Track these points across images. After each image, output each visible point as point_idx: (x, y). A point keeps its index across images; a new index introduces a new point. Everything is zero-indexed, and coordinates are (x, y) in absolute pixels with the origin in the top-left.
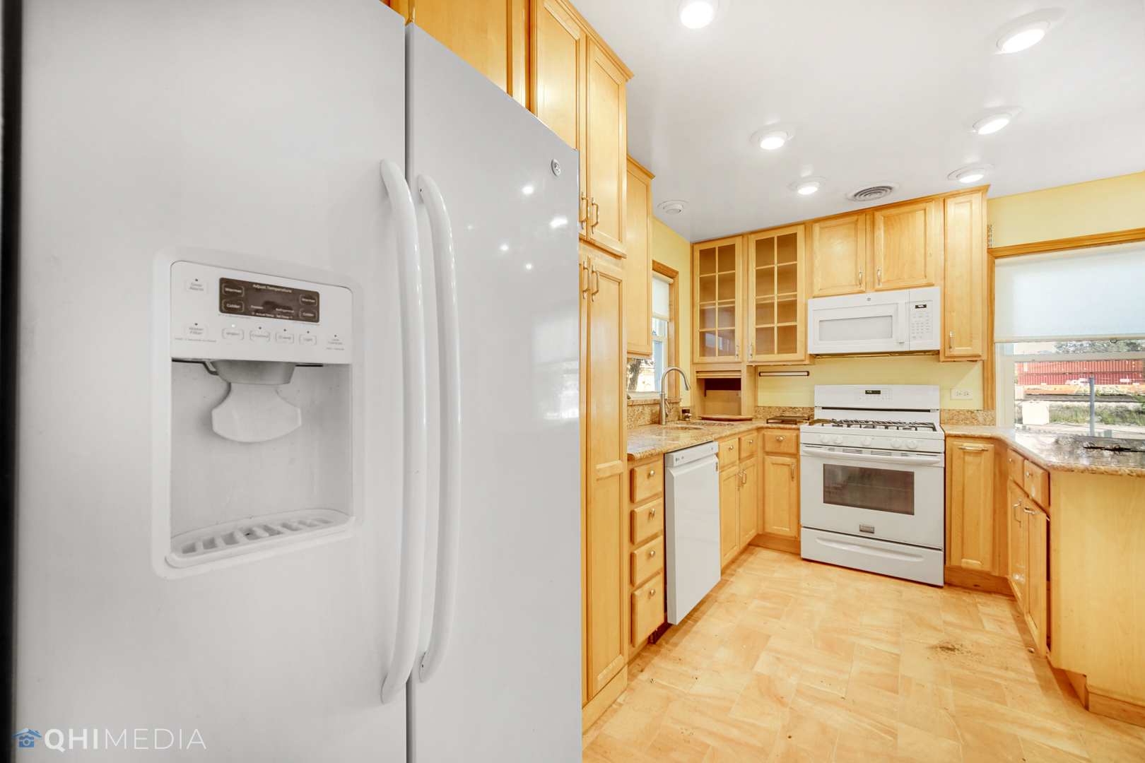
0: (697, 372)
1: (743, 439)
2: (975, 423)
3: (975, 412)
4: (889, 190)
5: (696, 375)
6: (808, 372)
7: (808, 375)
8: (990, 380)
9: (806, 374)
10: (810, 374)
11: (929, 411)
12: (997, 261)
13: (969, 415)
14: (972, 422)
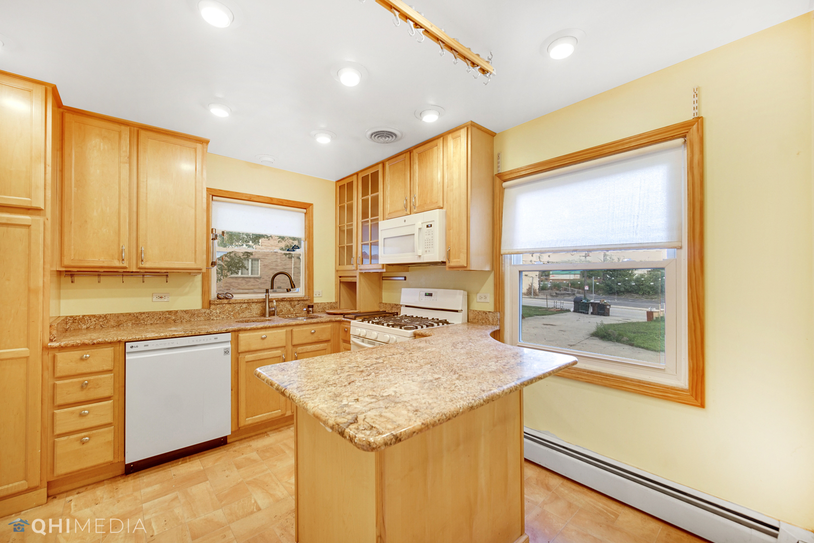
0: (340, 277)
1: (294, 330)
2: (488, 323)
3: (488, 313)
4: (394, 137)
5: (339, 279)
6: (405, 277)
7: (405, 279)
8: (498, 287)
9: (403, 278)
10: (407, 279)
11: (457, 311)
12: (505, 184)
13: (484, 315)
14: (486, 322)
